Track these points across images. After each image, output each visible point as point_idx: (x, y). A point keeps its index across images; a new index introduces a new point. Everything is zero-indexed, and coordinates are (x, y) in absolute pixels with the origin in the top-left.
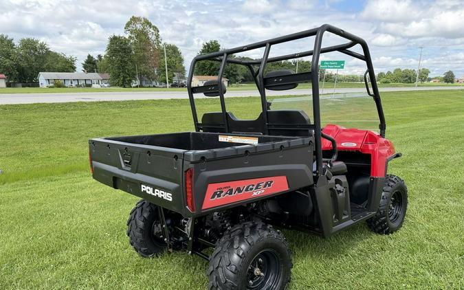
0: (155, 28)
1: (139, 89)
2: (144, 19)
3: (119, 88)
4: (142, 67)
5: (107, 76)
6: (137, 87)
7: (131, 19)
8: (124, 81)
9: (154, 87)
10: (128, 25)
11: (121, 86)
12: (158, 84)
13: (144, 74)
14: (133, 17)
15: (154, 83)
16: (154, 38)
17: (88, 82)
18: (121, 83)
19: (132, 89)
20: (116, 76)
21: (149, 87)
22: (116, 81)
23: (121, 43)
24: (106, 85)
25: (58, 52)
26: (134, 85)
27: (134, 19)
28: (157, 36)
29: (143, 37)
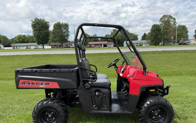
0: (174, 19)
1: (162, 46)
2: (169, 15)
3: (153, 46)
4: (165, 37)
5: (149, 41)
6: (161, 45)
7: (163, 16)
8: (156, 43)
9: (170, 45)
10: (161, 19)
11: (154, 45)
12: (172, 44)
13: (165, 40)
14: (164, 15)
15: (170, 43)
16: (173, 23)
17: (141, 44)
18: (154, 44)
19: (159, 46)
20: (152, 41)
21: (168, 45)
22: (152, 43)
23: (157, 27)
24: (148, 45)
25: (133, 33)
26: (160, 45)
27: (164, 16)
28: (175, 22)
29: (167, 24)
